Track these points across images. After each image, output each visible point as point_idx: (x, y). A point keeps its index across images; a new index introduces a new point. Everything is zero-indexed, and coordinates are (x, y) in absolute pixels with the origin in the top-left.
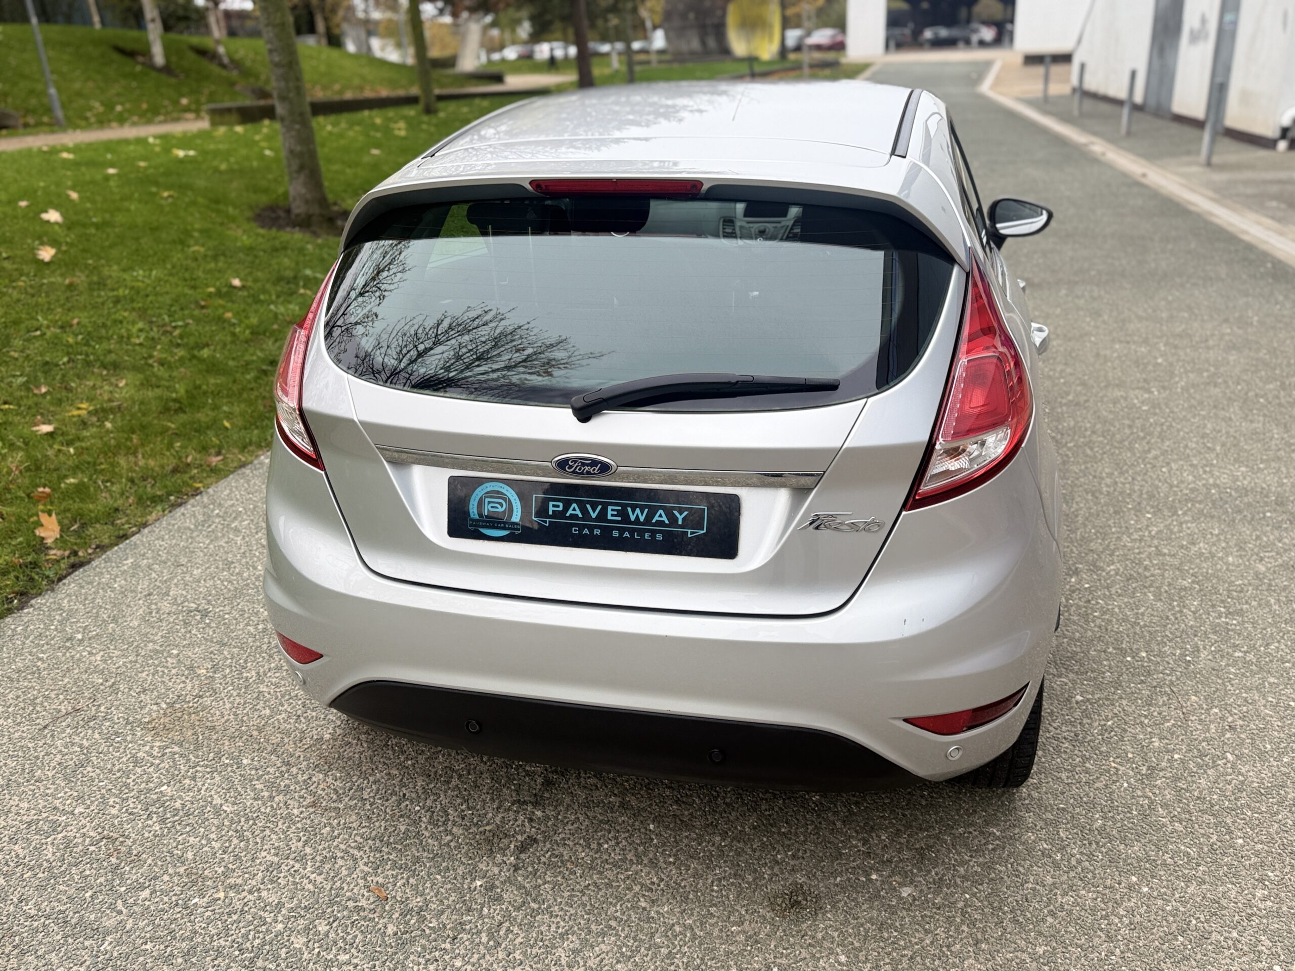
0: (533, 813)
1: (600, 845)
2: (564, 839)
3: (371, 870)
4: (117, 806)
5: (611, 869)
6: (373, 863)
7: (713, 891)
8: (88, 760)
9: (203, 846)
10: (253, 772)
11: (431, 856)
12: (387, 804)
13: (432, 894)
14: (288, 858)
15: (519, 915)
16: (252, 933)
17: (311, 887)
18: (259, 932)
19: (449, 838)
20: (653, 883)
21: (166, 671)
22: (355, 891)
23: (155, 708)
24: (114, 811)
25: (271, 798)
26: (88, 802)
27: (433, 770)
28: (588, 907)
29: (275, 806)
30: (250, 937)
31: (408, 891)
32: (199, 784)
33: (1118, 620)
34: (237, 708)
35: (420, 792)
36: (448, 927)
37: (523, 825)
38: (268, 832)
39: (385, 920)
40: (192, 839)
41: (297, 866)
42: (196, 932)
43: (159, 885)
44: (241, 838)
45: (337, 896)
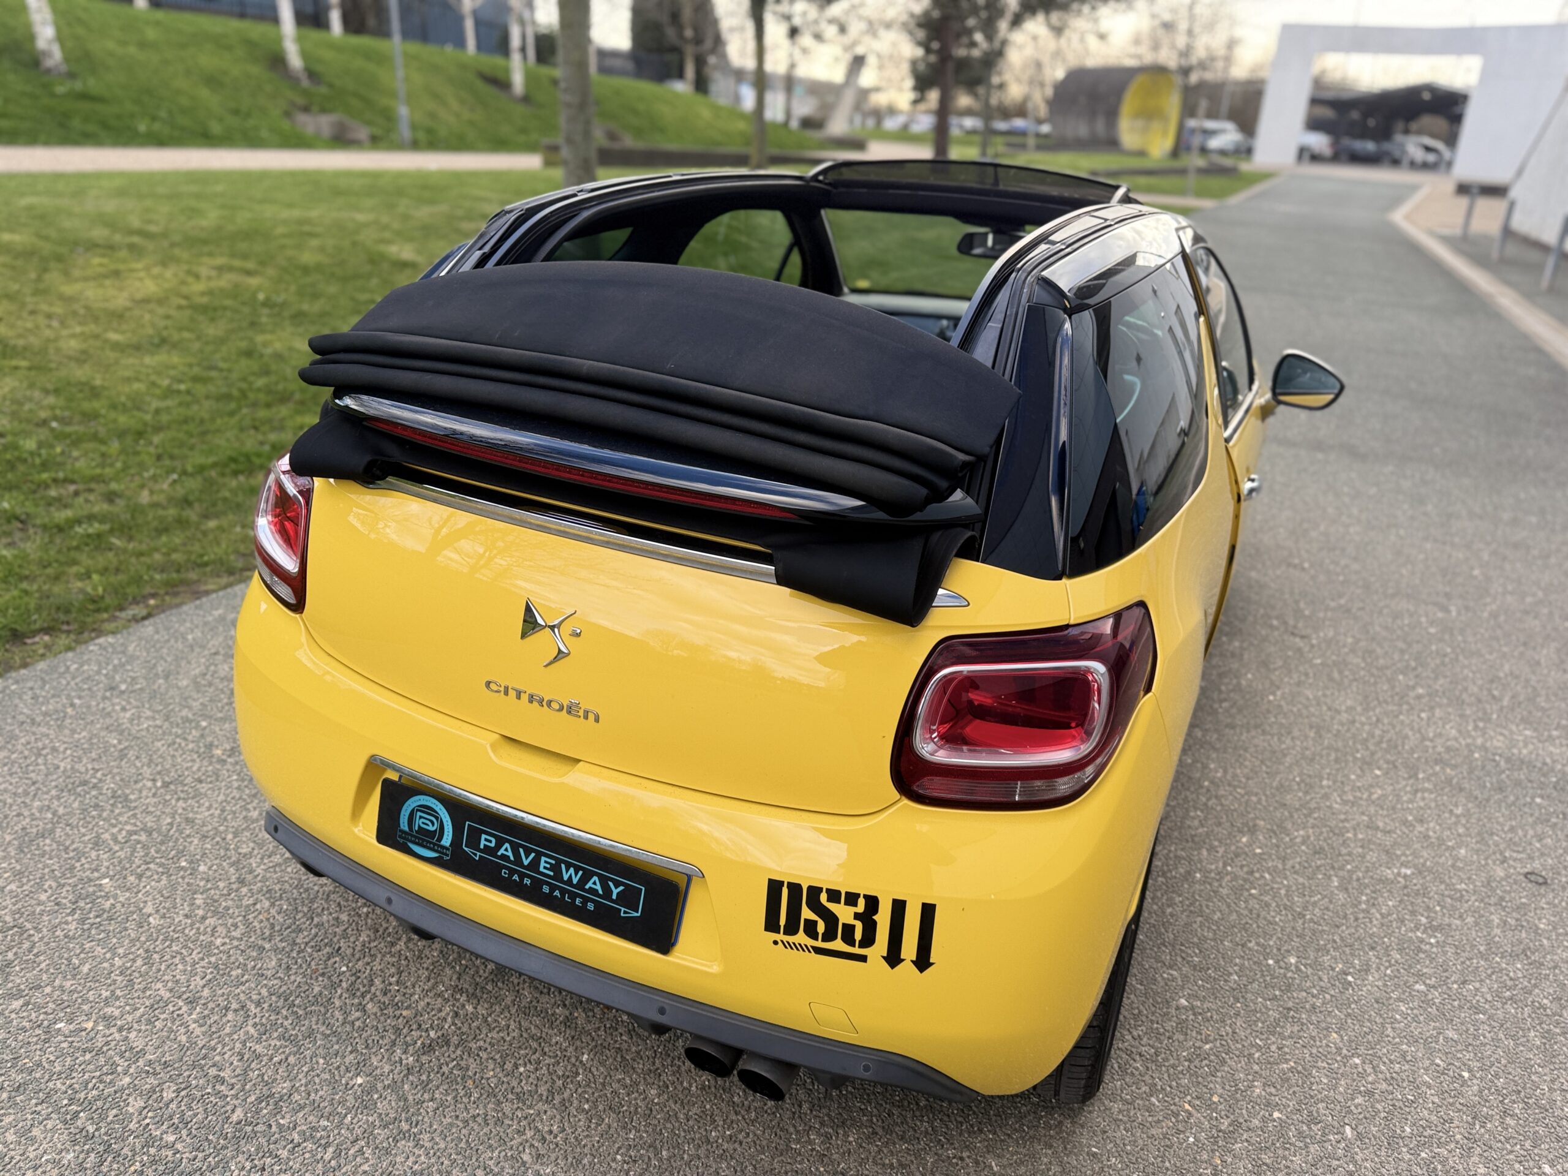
0: (463, 1006)
1: (516, 1066)
2: (480, 1048)
3: (256, 1035)
4: (50, 891)
5: (512, 1101)
6: (262, 1025)
7: (614, 1160)
8: (52, 831)
9: (105, 960)
10: (202, 884)
11: (328, 1032)
12: (315, 955)
13: (303, 1081)
14: (179, 997)
15: (381, 1134)
16: (94, 1081)
17: (184, 1038)
18: (101, 1082)
19: (358, 1014)
20: (551, 1132)
21: (183, 744)
22: (226, 1056)
23: (149, 784)
24: (43, 897)
25: (204, 918)
26: (25, 880)
27: (385, 925)
28: (463, 1145)
29: (202, 929)
30: (90, 1085)
31: (280, 1071)
32: (142, 884)
33: (1278, 906)
34: (229, 803)
35: (358, 948)
36: (298, 1129)
37: (445, 1019)
38: (177, 960)
39: (236, 1102)
40: (99, 949)
41: (184, 1009)
42: (39, 1064)
43: (38, 998)
44: (148, 961)
45: (204, 1058)
